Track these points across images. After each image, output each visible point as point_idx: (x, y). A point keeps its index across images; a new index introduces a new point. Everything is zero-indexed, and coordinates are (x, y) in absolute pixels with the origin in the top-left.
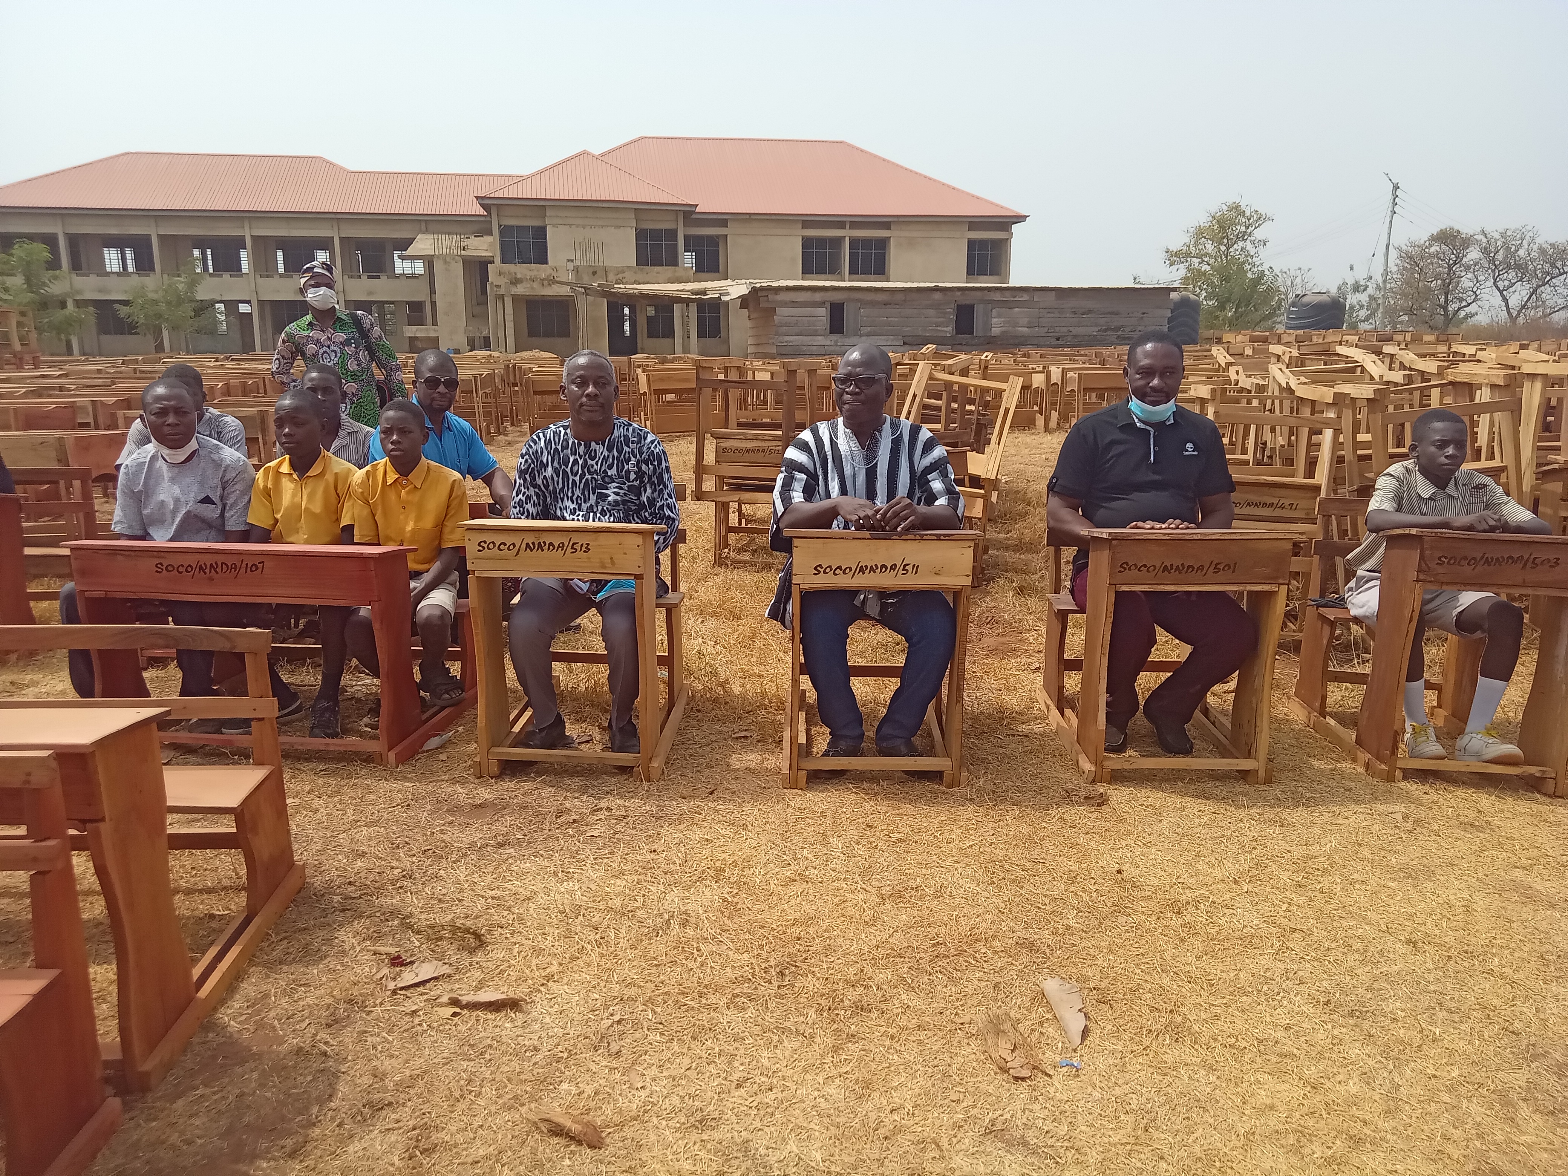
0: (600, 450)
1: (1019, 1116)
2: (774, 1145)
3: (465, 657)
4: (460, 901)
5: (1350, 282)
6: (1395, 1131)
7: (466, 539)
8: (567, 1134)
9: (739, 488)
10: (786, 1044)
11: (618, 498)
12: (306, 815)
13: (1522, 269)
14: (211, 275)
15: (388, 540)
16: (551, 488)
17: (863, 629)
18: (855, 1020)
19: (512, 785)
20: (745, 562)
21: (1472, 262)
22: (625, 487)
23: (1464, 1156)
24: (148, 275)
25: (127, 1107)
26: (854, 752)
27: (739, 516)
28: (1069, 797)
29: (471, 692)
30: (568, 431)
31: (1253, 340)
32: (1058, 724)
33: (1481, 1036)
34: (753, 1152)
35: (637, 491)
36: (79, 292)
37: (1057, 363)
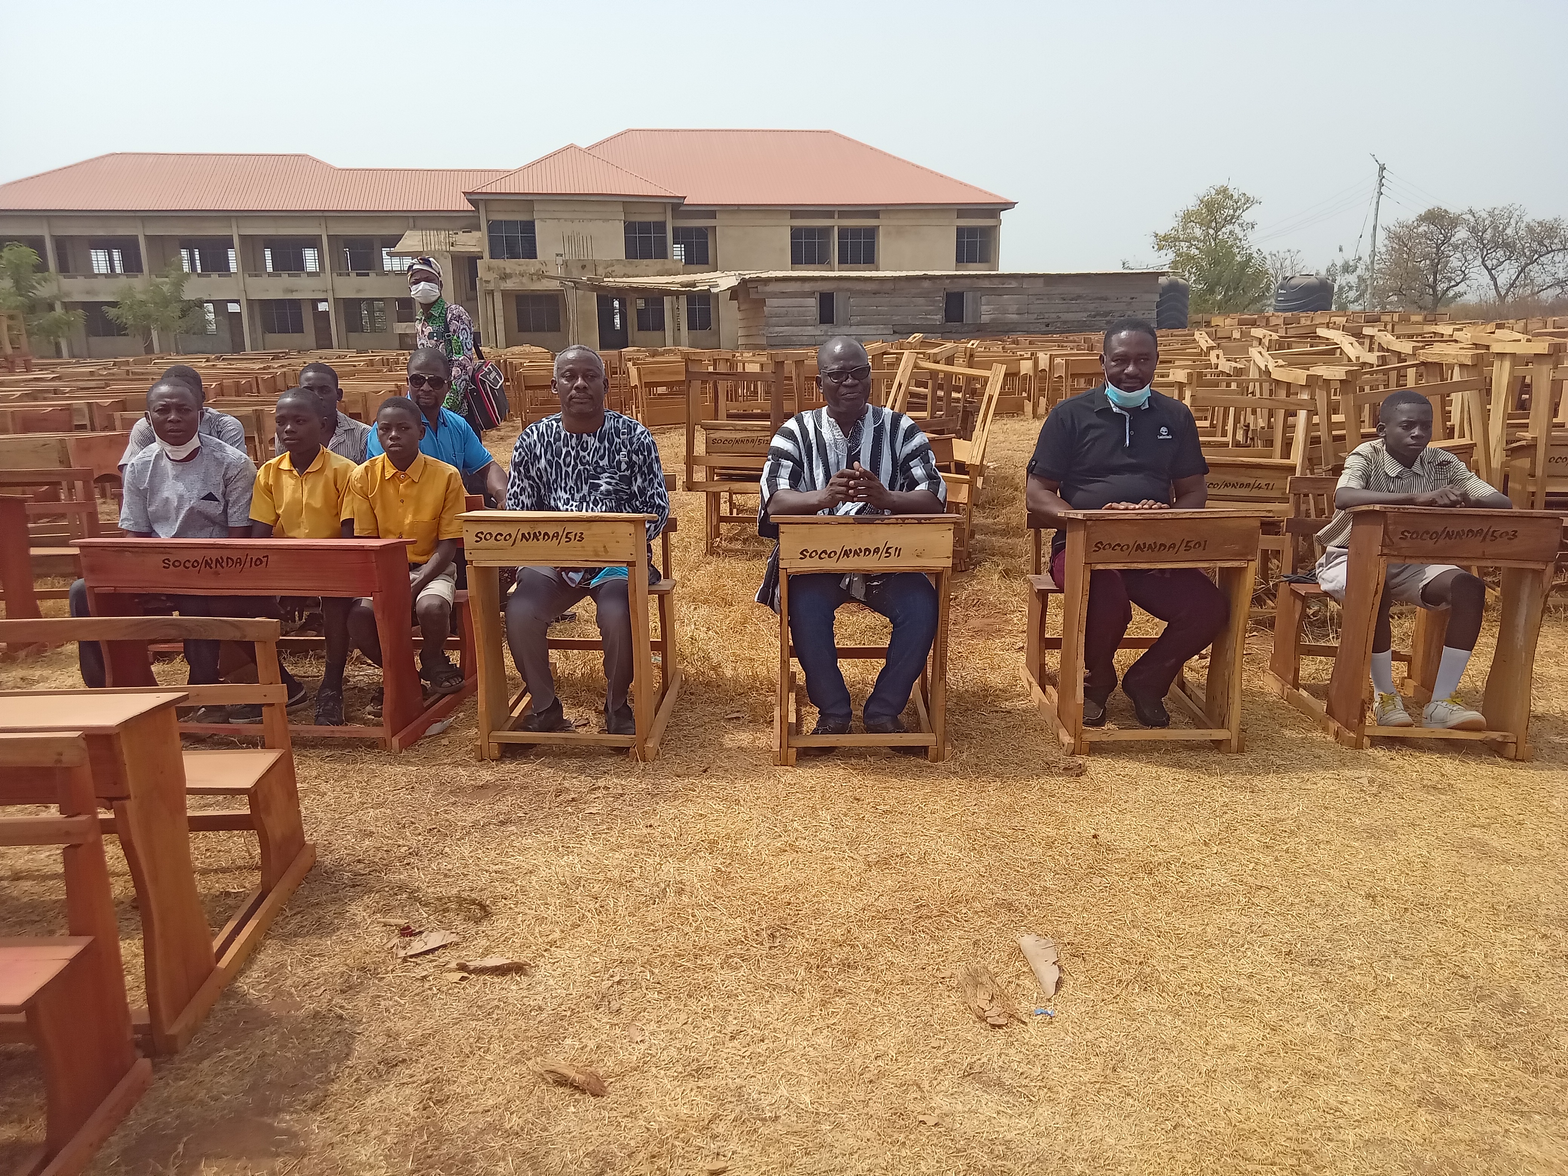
0: (592, 442)
1: (995, 1059)
2: (766, 1091)
3: (464, 646)
4: (465, 875)
5: (1339, 263)
6: (1347, 1068)
7: (464, 530)
8: (571, 1084)
9: (730, 478)
10: (777, 999)
11: (610, 487)
12: (314, 799)
13: (1509, 247)
14: (199, 275)
15: (388, 533)
16: (545, 479)
17: (852, 613)
18: (842, 976)
19: (512, 767)
20: (737, 550)
21: (1460, 242)
22: (617, 477)
23: (1411, 1088)
24: (136, 276)
25: (156, 1068)
26: (843, 729)
27: (730, 505)
28: (1049, 768)
29: (471, 680)
30: (560, 424)
31: (1241, 323)
32: (1040, 700)
33: (1432, 980)
34: (746, 1096)
35: (628, 481)
36: (67, 294)
37: (1044, 349)
